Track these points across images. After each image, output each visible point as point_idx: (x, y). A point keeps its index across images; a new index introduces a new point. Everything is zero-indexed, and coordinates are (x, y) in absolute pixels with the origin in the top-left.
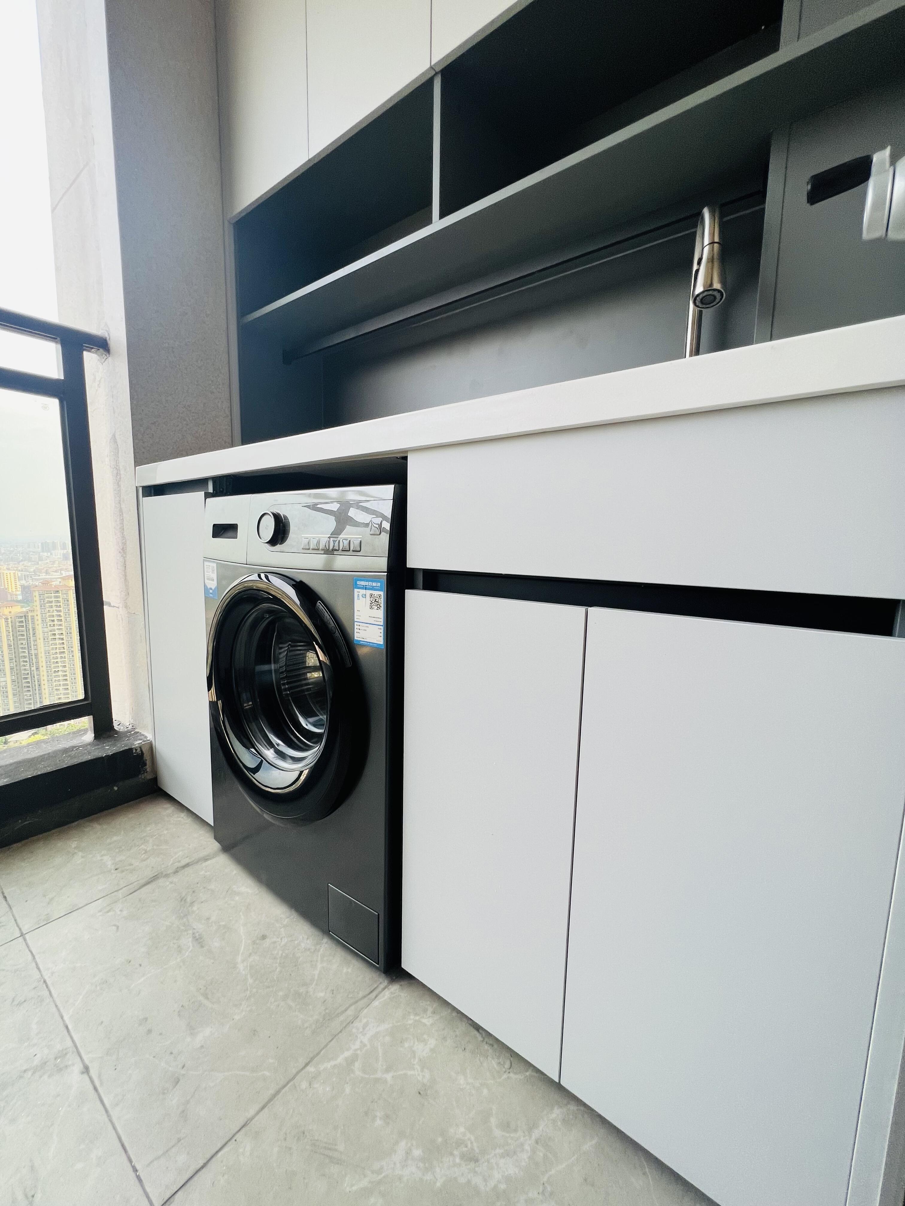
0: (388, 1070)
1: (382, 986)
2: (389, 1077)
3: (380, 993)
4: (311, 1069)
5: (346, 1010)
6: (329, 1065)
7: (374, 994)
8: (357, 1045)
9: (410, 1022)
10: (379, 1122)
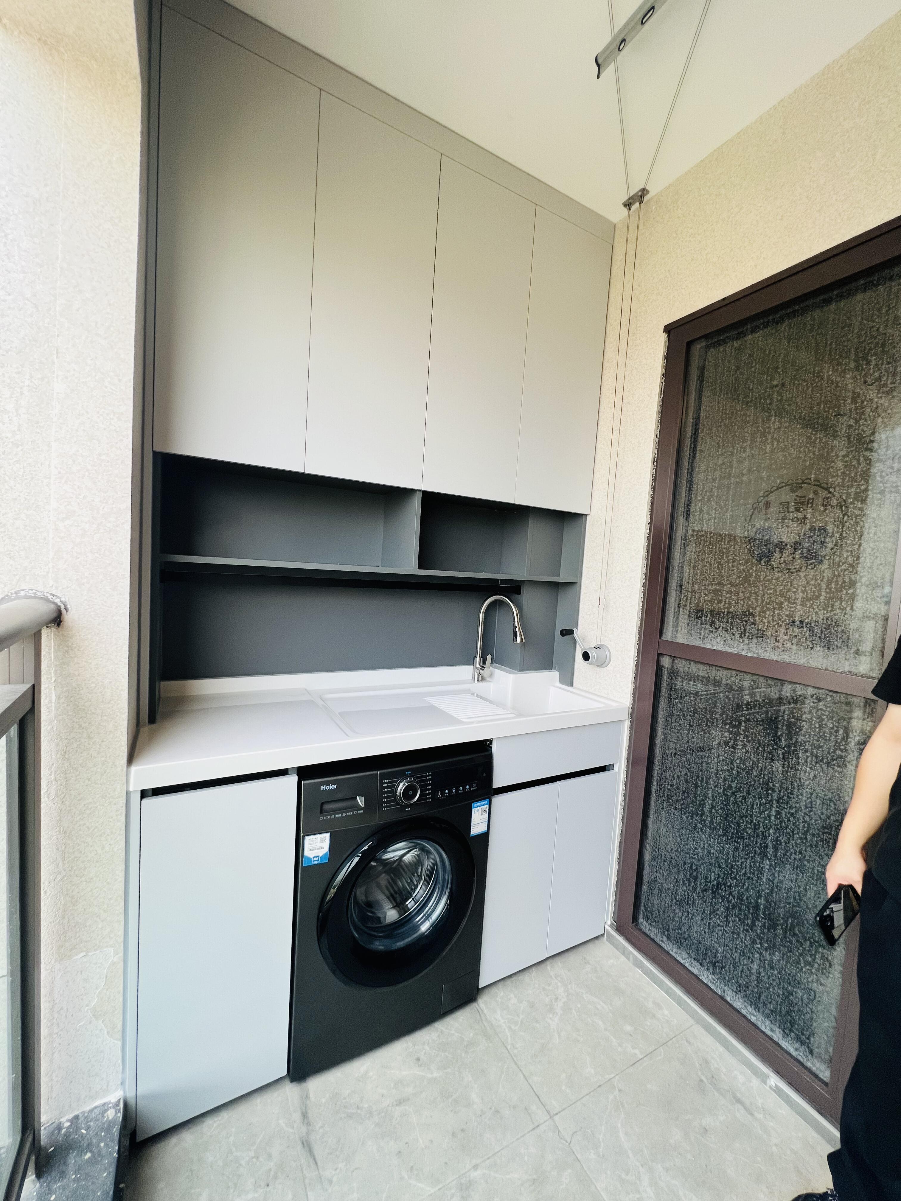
0: (519, 1017)
1: (477, 1006)
2: (521, 1017)
3: (480, 1008)
4: (509, 1047)
5: (485, 1026)
6: (509, 1039)
7: (480, 1011)
8: (504, 1025)
9: (500, 1000)
10: (538, 1025)
